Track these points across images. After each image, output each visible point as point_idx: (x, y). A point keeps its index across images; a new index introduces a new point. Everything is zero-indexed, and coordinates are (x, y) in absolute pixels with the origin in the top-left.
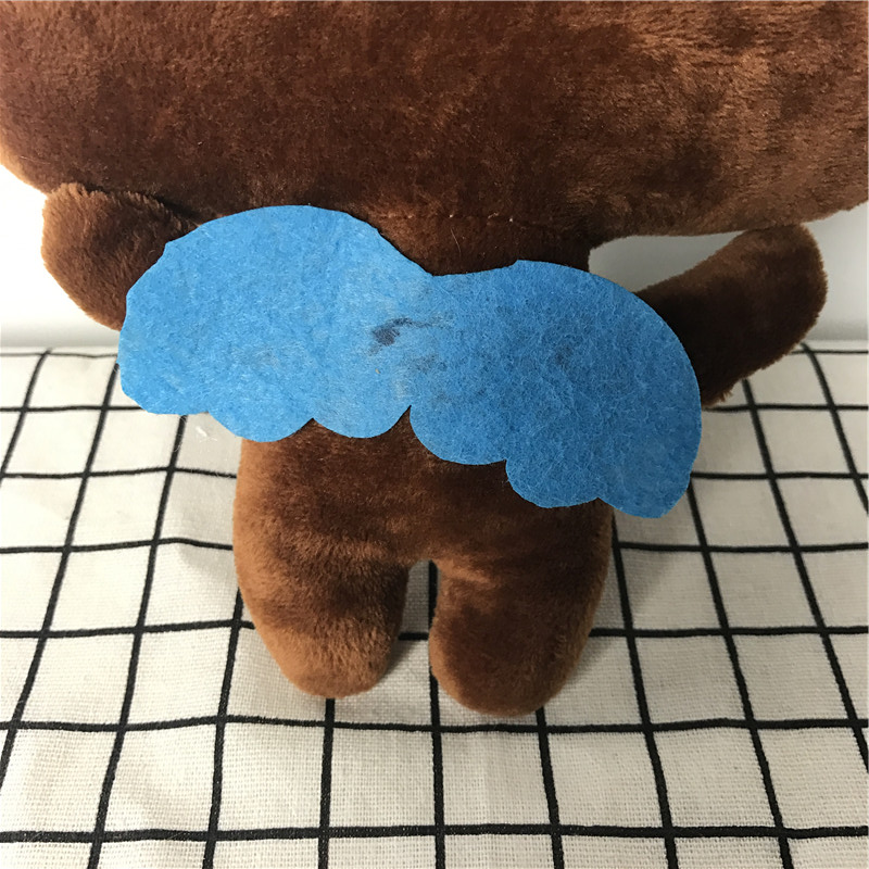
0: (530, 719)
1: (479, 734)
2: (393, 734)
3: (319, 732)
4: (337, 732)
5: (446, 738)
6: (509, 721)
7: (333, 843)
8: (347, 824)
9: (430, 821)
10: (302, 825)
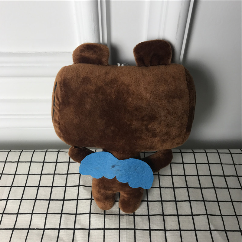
0: (133, 214)
1: (125, 216)
2: (113, 216)
3: (103, 215)
4: (106, 215)
5: (121, 216)
6: (130, 214)
7: (106, 231)
8: (107, 228)
9: (118, 228)
10: (101, 228)
